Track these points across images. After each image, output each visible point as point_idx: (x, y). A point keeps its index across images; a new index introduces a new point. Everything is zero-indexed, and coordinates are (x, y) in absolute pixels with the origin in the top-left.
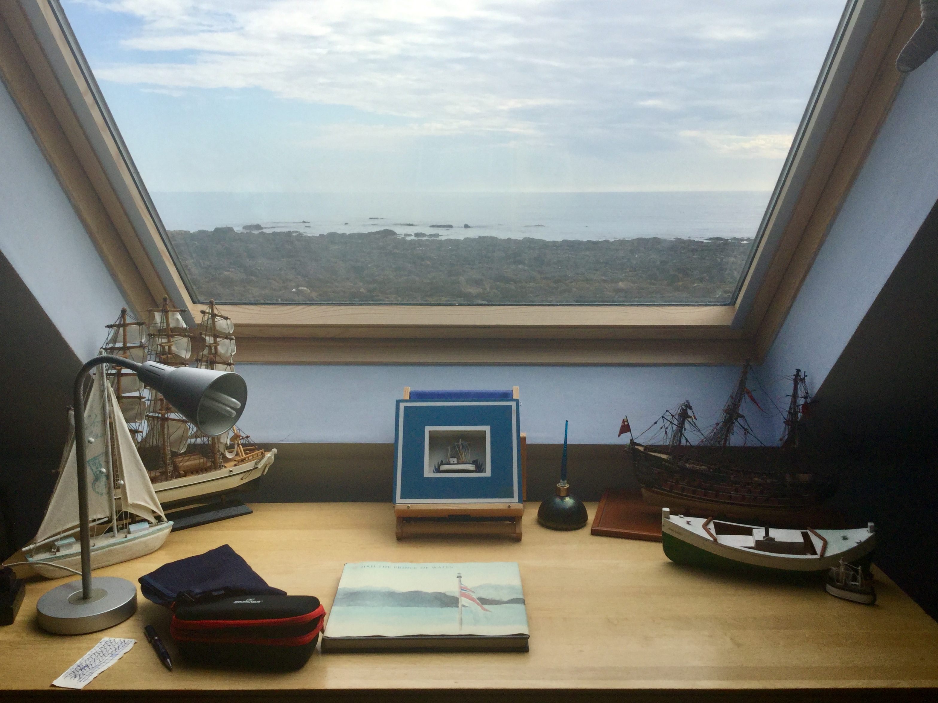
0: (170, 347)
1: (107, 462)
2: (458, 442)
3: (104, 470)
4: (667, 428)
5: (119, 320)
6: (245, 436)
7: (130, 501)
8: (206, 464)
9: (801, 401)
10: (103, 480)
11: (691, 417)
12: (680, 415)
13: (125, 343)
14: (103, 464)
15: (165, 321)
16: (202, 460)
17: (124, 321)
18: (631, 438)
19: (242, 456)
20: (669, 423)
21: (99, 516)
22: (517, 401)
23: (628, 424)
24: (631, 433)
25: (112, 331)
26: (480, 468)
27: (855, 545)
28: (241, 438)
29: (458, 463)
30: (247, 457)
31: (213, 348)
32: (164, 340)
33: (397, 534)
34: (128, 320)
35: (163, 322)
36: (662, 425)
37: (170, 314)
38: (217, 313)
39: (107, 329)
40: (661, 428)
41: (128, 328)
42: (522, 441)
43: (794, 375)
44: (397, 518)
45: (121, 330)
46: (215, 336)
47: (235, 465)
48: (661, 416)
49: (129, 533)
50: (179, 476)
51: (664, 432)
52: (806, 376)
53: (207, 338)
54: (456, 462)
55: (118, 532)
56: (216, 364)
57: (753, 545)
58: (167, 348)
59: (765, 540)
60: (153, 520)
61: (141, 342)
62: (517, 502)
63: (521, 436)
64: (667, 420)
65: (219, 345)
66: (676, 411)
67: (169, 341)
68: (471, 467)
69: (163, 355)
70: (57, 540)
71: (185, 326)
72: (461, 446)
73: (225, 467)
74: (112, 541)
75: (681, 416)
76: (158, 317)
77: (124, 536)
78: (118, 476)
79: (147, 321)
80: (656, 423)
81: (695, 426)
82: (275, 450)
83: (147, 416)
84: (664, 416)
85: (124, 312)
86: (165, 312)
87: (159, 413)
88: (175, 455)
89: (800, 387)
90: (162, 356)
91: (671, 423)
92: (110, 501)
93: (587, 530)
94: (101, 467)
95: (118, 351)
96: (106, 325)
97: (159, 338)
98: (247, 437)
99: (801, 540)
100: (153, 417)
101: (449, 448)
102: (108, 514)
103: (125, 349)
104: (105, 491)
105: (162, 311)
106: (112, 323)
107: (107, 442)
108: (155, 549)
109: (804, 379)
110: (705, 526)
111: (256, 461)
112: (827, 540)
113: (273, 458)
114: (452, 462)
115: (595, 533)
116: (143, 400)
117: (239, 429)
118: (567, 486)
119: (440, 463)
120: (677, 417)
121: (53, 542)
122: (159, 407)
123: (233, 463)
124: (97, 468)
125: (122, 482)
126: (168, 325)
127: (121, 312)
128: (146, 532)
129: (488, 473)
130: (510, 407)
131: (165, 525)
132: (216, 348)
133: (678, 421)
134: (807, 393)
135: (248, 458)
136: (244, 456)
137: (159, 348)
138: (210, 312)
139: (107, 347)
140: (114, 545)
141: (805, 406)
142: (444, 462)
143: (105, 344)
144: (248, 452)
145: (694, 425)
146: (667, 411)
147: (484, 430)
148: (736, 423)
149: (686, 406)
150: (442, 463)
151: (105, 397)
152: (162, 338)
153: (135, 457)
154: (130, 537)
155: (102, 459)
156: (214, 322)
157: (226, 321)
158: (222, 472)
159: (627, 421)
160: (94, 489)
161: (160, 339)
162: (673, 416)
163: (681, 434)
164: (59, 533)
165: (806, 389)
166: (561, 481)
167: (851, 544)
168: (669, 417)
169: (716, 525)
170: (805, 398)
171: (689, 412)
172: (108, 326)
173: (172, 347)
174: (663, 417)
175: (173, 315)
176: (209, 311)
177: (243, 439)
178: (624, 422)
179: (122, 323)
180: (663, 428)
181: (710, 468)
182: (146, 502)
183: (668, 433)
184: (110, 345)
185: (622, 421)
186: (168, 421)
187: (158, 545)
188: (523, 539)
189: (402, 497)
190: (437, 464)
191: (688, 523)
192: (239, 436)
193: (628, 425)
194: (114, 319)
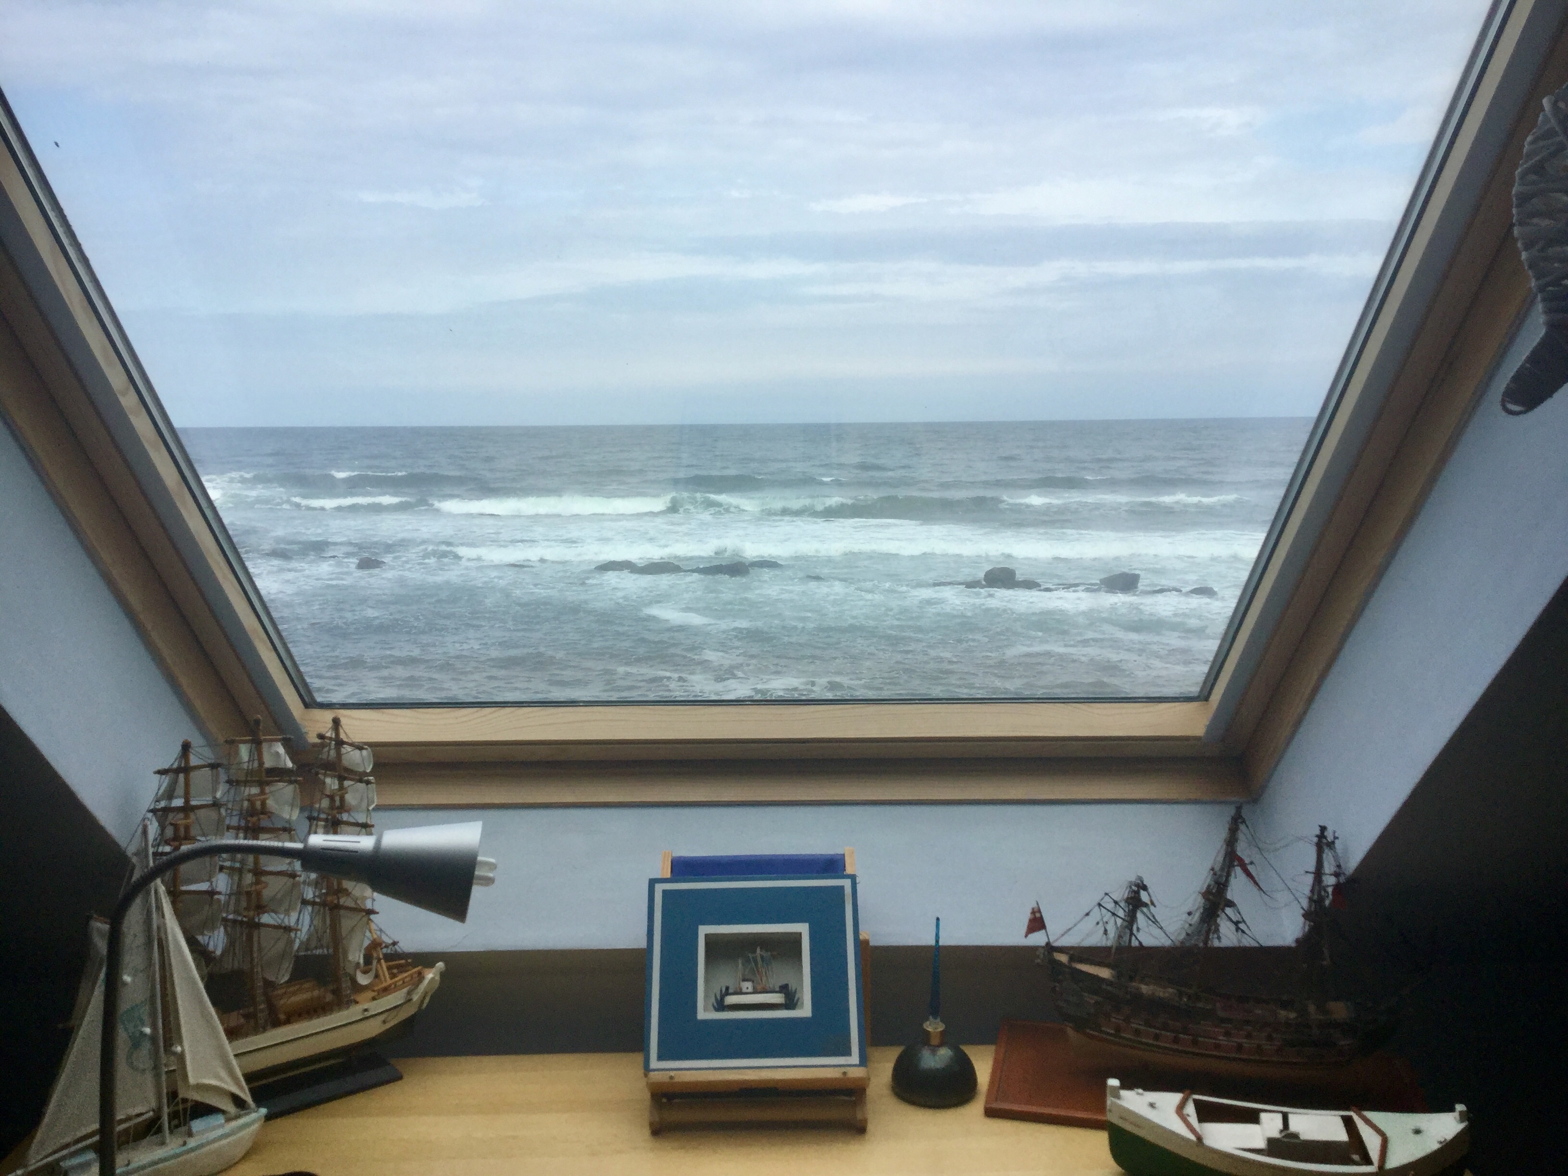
0: (263, 803)
1: (153, 1015)
2: (755, 952)
3: (148, 1030)
4: (1107, 923)
5: (177, 761)
6: (390, 942)
7: (192, 1080)
8: (325, 997)
9: (1330, 881)
10: (147, 1046)
11: (1146, 905)
12: (1128, 901)
13: (187, 796)
14: (146, 1017)
15: (256, 757)
16: (316, 993)
17: (187, 761)
18: (1047, 940)
19: (386, 981)
20: (1110, 914)
21: (138, 1110)
22: (853, 878)
23: (1041, 915)
24: (1046, 931)
25: (166, 780)
26: (791, 1003)
27: (1436, 1146)
28: (384, 945)
29: (755, 992)
30: (393, 983)
31: (337, 799)
32: (255, 790)
33: (651, 1124)
34: (194, 761)
35: (254, 760)
36: (1098, 918)
37: (265, 746)
38: (345, 740)
39: (158, 776)
40: (1098, 923)
41: (193, 775)
42: (862, 946)
43: (1317, 836)
44: (652, 1094)
45: (181, 777)
46: (342, 779)
47: (374, 999)
48: (1096, 903)
49: (190, 1134)
50: (276, 1023)
51: (1103, 929)
52: (1337, 838)
53: (328, 780)
54: (750, 990)
55: (171, 1132)
56: (342, 826)
57: (1261, 1144)
58: (258, 804)
59: (1283, 1137)
60: (231, 1108)
61: (215, 797)
62: (858, 1062)
63: (861, 937)
64: (1108, 910)
65: (347, 793)
66: (1120, 894)
67: (263, 792)
68: (776, 998)
69: (252, 816)
70: (64, 1158)
71: (290, 764)
72: (759, 959)
73: (357, 1002)
74: (160, 1153)
75: (1129, 904)
76: (244, 751)
77: (180, 1141)
78: (171, 1038)
79: (225, 762)
80: (1087, 914)
81: (1153, 920)
82: (440, 965)
83: (225, 920)
84: (1101, 903)
85: (186, 747)
86: (257, 743)
87: (245, 916)
88: (269, 985)
89: (1328, 856)
90: (249, 819)
91: (1114, 914)
92: (157, 1076)
93: (976, 1108)
94: (143, 1025)
95: (175, 813)
96: (156, 769)
97: (245, 786)
98: (394, 943)
99: (1341, 1135)
100: (235, 921)
101: (740, 962)
102: (154, 1104)
103: (187, 809)
104: (148, 1064)
105: (252, 742)
106: (166, 766)
107: (154, 980)
108: (237, 1160)
109: (1333, 843)
110: (1180, 1109)
111: (408, 988)
112: (1388, 1135)
113: (438, 978)
114: (744, 990)
115: (991, 1113)
116: (216, 897)
117: (381, 930)
118: (941, 1027)
119: (724, 990)
120: (1122, 904)
121: (58, 1161)
122: (244, 904)
123: (371, 994)
124: (135, 1026)
125: (179, 1049)
126: (261, 763)
127: (181, 748)
128: (220, 1132)
129: (805, 1011)
130: (842, 888)
131: (254, 1116)
132: (342, 799)
133: (1125, 911)
134: (1339, 866)
135: (395, 985)
136: (389, 982)
137: (246, 804)
138: (333, 736)
139: (157, 807)
140: (161, 1161)
141: (1337, 887)
142: (731, 991)
143: (153, 803)
144: (395, 971)
145: (1152, 918)
146: (1106, 894)
147: (799, 931)
148: (1223, 915)
149: (1137, 885)
150: (727, 993)
151: (151, 903)
152: (250, 786)
153: (201, 1002)
154: (192, 1143)
155: (145, 1011)
156: (339, 755)
157: (359, 751)
158: (353, 1013)
159: (1039, 911)
160: (131, 1065)
161: (247, 789)
162: (1116, 903)
163: (1132, 934)
164: (67, 1146)
165: (1336, 857)
166: (931, 1017)
167: (1429, 1144)
168: (1110, 906)
169: (1198, 1104)
170: (1336, 875)
171: (1144, 896)
172: (160, 772)
173: (268, 801)
174: (1100, 905)
175: (270, 746)
176: (332, 734)
177: (387, 947)
178: (1033, 912)
179: (183, 765)
180: (1101, 923)
181: (1181, 994)
182: (221, 1079)
183: (1108, 932)
184: (163, 804)
185: (1029, 911)
186: (259, 929)
187: (240, 1152)
188: (868, 1128)
189: (660, 1058)
190: (719, 992)
191: (1152, 1105)
192: (380, 944)
193: (1041, 918)
194: (169, 758)
